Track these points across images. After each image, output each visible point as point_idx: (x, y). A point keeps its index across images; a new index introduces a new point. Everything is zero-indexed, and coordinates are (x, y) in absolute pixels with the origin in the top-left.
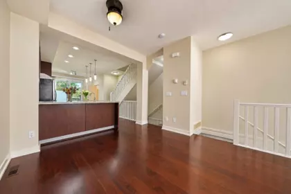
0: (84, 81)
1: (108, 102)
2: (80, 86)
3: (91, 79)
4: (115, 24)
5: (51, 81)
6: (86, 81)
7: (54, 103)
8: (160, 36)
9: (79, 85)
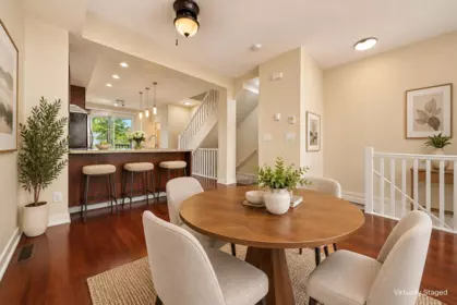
0: (136, 117)
1: (174, 150)
2: (129, 125)
3: (147, 114)
4: (187, 35)
5: (85, 116)
6: (141, 115)
7: (89, 151)
8: (253, 48)
9: (128, 123)
